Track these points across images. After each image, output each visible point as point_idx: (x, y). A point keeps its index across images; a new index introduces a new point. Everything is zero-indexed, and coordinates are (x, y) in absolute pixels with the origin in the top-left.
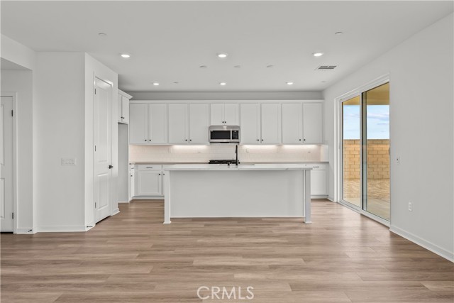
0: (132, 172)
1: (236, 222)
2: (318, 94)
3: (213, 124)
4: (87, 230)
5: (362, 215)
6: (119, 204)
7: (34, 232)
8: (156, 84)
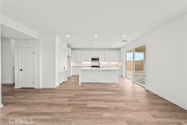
0: (72, 69)
1: (99, 85)
2: (119, 49)
3: (92, 56)
4: (56, 87)
5: (133, 82)
6: (67, 77)
7: (40, 88)
8: (78, 46)
